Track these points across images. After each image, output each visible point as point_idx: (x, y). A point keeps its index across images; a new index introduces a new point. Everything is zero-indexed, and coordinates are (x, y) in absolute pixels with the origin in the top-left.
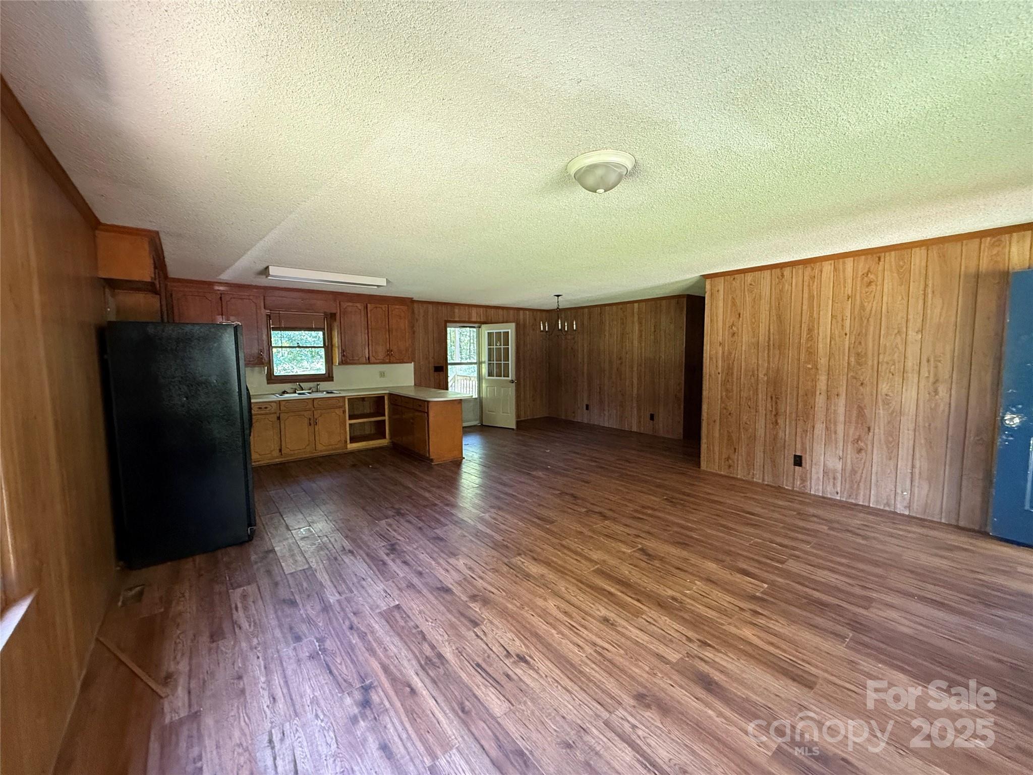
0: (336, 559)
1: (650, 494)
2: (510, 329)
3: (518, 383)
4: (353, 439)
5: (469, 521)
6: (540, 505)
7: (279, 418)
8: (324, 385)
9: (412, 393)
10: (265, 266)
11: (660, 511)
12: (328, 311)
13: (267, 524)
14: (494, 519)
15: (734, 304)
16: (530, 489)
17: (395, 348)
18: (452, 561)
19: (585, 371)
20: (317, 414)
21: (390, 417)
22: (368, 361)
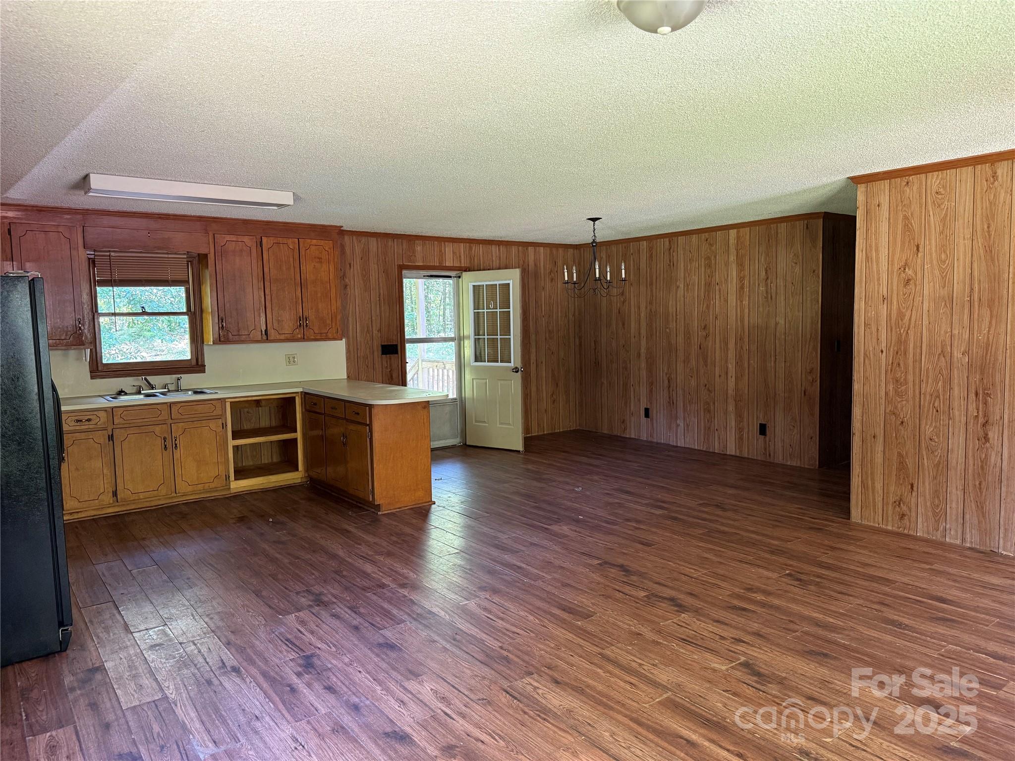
0: (209, 682)
1: (759, 566)
2: (512, 278)
3: (526, 371)
4: (241, 473)
5: (442, 614)
6: (567, 585)
7: (111, 438)
8: (189, 380)
9: (343, 392)
10: (82, 174)
11: (779, 596)
12: (195, 251)
13: (91, 621)
14: (485, 609)
15: (907, 227)
16: (549, 556)
17: (311, 314)
18: (412, 685)
19: (643, 350)
20: (177, 429)
21: (304, 435)
22: (263, 338)
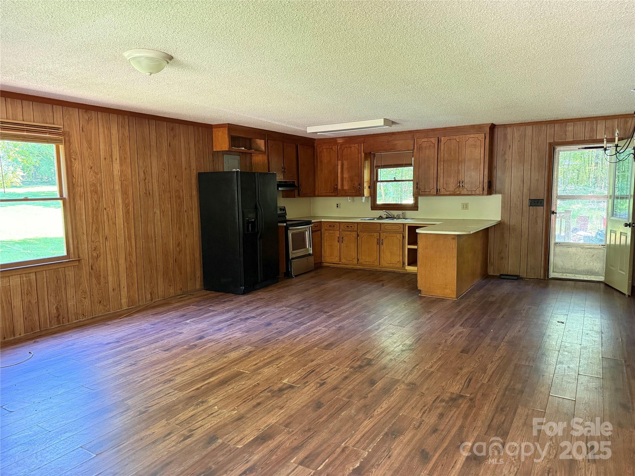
7: (358, 236)
8: (409, 213)
17: (466, 180)
20: (383, 236)
22: (438, 193)
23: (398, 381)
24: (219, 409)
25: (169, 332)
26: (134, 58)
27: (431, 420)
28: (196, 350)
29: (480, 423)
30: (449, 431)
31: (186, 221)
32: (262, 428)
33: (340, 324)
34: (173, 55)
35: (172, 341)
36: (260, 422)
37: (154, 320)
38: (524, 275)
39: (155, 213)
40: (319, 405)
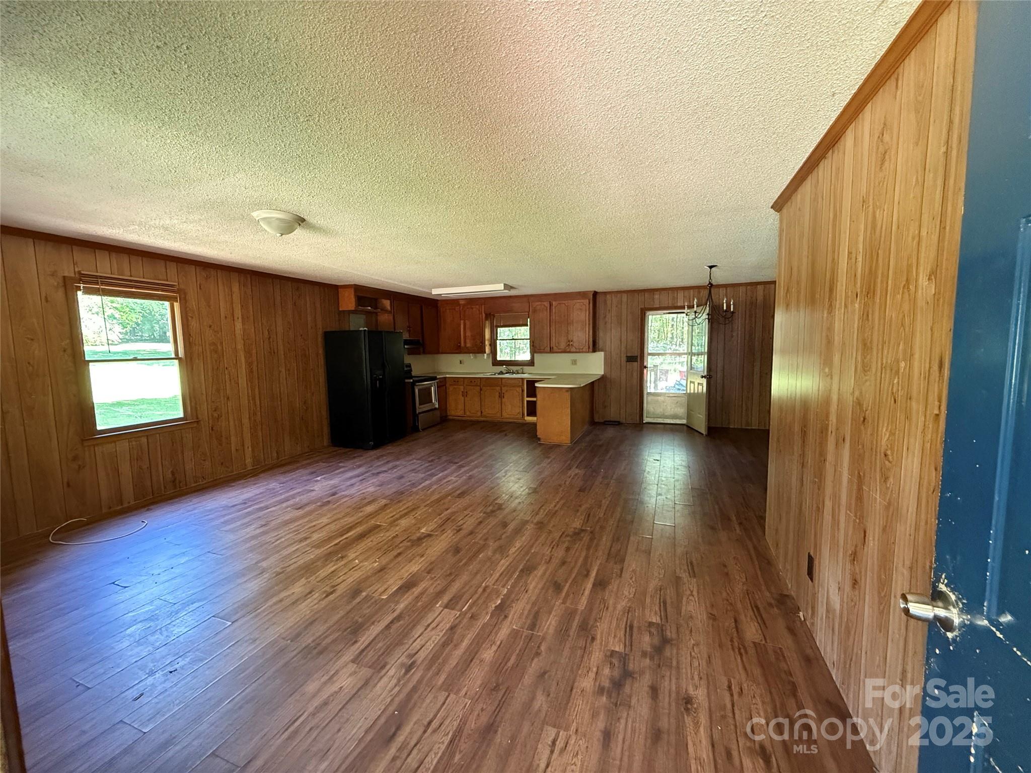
7: (481, 390)
17: (574, 339)
20: (504, 390)
22: (551, 351)
23: (527, 522)
24: (360, 562)
25: (300, 490)
26: (264, 219)
27: (560, 553)
28: (330, 506)
29: (601, 553)
30: (576, 562)
31: (312, 379)
32: (405, 576)
33: (470, 473)
34: (305, 218)
35: (304, 498)
36: (403, 571)
37: (282, 478)
38: (624, 421)
39: (280, 372)
40: (457, 550)
